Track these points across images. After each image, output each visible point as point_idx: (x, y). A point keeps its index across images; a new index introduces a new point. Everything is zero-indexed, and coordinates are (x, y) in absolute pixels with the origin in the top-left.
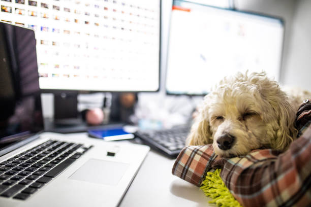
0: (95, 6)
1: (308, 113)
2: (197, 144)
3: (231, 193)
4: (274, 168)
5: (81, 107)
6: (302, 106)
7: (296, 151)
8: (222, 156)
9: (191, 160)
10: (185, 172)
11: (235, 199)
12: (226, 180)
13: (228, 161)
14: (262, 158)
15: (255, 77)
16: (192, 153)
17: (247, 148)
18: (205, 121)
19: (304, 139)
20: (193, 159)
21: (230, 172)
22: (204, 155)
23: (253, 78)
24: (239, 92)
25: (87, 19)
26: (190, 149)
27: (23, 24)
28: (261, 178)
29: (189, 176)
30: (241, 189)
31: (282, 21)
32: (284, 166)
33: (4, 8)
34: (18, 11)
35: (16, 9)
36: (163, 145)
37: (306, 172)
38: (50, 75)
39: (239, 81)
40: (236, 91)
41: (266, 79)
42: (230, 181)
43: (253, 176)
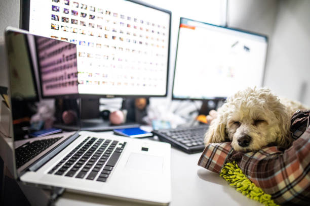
0: (121, 23)
1: (300, 120)
2: (215, 142)
3: (248, 178)
4: (283, 160)
5: (102, 108)
6: (295, 114)
7: (299, 148)
8: (240, 151)
9: (213, 154)
10: (209, 163)
11: (252, 182)
12: (245, 168)
13: (245, 155)
14: (272, 153)
15: (263, 93)
16: (214, 149)
17: (259, 145)
18: (223, 124)
19: (303, 140)
20: (215, 153)
21: (247, 163)
22: (224, 151)
23: (261, 94)
24: (252, 104)
25: (114, 34)
26: (213, 146)
27: (67, 39)
28: (273, 167)
29: (212, 166)
30: (258, 174)
31: (267, 38)
32: (290, 158)
33: (53, 26)
34: (63, 28)
35: (62, 26)
36: (180, 142)
37: (306, 162)
38: (85, 82)
39: (251, 95)
40: (250, 103)
41: (270, 94)
42: (247, 169)
43: (267, 165)
